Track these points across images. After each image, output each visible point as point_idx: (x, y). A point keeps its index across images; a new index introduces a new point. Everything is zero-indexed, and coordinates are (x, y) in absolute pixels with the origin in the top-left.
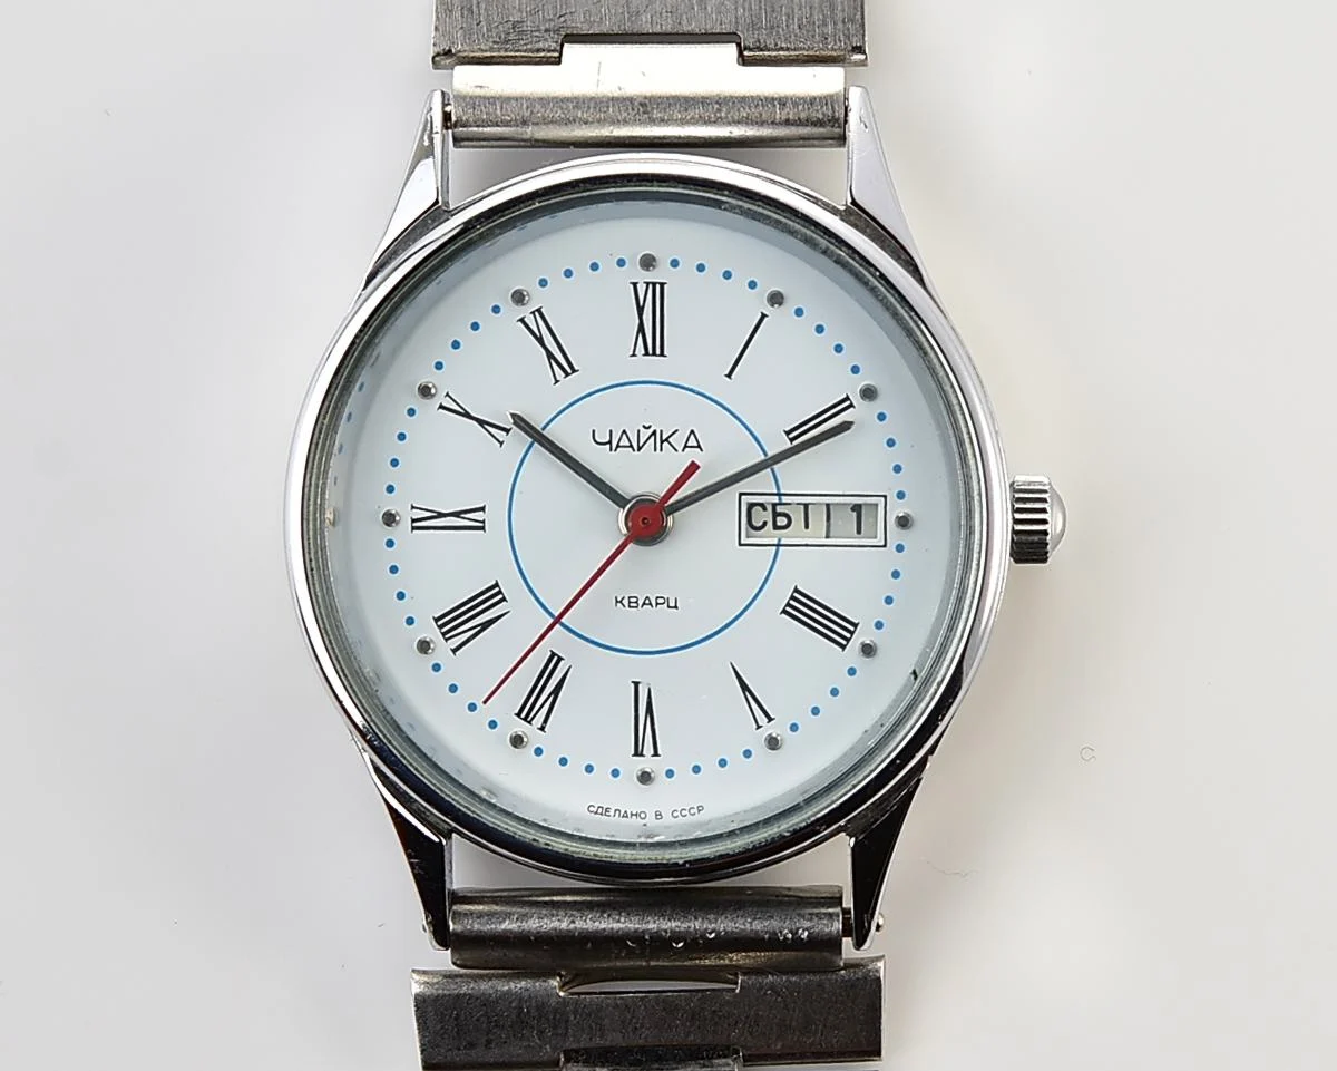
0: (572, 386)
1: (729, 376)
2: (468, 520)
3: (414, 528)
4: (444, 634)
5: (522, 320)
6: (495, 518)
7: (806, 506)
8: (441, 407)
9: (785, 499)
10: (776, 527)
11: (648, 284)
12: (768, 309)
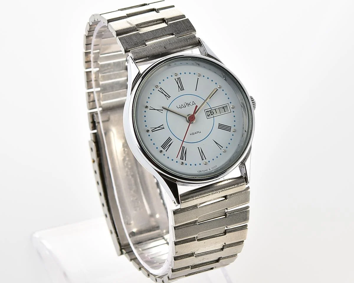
0: (171, 99)
1: (196, 90)
2: (161, 128)
3: (152, 132)
4: (163, 149)
5: (158, 90)
6: (165, 126)
7: (215, 109)
8: (150, 109)
9: (212, 109)
10: (212, 114)
11: (177, 78)
12: (198, 77)
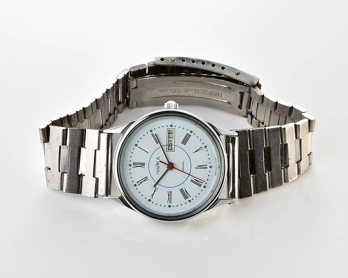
1: (148, 153)
2: (170, 194)
3: (171, 202)
4: (188, 198)
5: (139, 185)
6: (169, 190)
7: (168, 141)
8: (152, 198)
10: (172, 146)
11: (133, 165)
12: (138, 146)
